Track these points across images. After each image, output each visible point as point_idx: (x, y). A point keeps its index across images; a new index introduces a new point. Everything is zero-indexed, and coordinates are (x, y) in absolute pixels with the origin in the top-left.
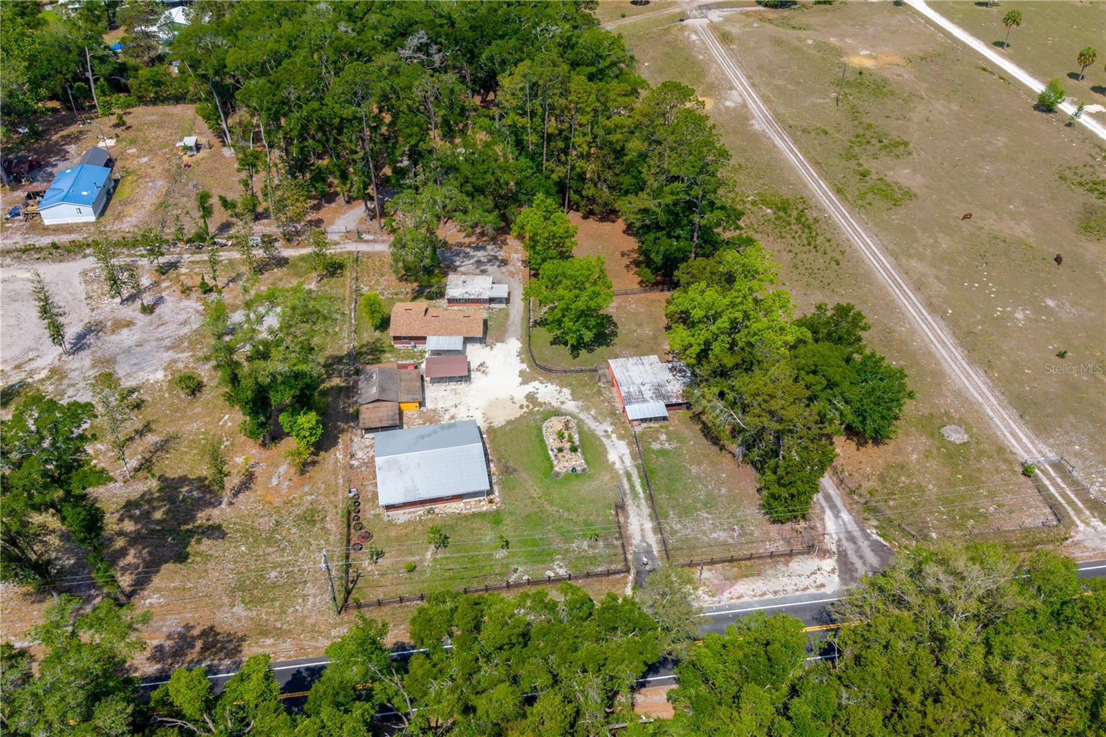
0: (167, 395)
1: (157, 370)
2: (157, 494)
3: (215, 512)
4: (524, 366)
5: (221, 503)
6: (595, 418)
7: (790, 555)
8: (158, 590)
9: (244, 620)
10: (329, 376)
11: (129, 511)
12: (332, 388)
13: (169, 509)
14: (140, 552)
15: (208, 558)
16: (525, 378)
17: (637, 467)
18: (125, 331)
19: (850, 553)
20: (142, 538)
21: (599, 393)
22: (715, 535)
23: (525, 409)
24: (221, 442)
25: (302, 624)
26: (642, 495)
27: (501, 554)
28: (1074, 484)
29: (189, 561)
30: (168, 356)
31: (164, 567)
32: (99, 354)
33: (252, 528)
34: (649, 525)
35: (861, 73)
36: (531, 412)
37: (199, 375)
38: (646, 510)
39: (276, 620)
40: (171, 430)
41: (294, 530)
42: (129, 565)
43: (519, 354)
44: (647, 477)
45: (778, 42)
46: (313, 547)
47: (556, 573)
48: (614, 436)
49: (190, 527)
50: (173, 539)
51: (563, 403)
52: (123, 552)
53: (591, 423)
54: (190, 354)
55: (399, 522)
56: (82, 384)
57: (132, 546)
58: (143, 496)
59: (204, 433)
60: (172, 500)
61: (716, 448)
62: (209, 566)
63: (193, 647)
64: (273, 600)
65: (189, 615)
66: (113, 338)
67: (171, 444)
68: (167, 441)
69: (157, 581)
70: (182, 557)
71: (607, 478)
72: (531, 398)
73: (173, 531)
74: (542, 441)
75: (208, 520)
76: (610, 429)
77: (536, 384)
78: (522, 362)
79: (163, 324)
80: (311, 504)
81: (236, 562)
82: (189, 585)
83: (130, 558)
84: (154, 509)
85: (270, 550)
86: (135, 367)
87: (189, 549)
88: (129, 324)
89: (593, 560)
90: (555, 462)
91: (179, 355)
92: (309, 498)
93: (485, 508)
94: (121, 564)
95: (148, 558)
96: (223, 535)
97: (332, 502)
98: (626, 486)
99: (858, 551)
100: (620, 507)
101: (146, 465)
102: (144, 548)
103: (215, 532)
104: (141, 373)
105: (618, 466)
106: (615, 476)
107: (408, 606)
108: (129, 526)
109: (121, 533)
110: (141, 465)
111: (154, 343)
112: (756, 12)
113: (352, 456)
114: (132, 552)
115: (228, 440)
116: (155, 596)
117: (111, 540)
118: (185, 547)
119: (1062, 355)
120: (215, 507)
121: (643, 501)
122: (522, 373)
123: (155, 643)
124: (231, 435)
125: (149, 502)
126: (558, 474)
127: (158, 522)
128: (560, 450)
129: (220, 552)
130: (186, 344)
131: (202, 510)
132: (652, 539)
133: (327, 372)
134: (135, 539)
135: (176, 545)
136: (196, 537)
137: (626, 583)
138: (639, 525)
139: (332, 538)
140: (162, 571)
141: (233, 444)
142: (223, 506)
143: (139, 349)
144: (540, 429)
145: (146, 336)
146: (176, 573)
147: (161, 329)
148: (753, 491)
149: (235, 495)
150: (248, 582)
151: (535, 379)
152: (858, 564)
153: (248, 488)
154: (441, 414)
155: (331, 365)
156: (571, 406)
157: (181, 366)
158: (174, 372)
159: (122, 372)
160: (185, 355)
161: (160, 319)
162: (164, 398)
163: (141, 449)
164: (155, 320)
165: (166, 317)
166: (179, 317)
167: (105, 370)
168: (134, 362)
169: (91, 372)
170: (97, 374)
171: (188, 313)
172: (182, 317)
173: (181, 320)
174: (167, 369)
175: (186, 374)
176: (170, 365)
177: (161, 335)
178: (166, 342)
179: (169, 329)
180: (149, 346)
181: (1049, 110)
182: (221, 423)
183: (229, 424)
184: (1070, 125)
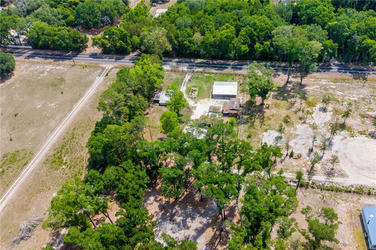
0: (293, 120)
4: (194, 111)
8: (282, 84)
10: (247, 118)
11: (293, 96)
12: (247, 115)
13: (284, 95)
16: (195, 108)
18: (315, 144)
23: (199, 101)
24: (275, 107)
27: (216, 78)
30: (297, 133)
31: (281, 87)
32: (320, 136)
40: (289, 111)
43: (193, 115)
47: (207, 74)
52: (291, 89)
53: (185, 95)
54: (290, 132)
56: (321, 127)
58: (291, 98)
59: (279, 109)
60: (284, 97)
67: (288, 108)
68: (289, 109)
72: (196, 103)
73: (282, 92)
74: (198, 93)
77: (193, 106)
78: (193, 112)
79: (303, 144)
84: (287, 96)
91: (293, 132)
95: (286, 88)
101: (293, 104)
102: (287, 90)
109: (293, 93)
111: (303, 137)
114: (289, 89)
115: (273, 107)
117: (295, 92)
122: (195, 109)
123: (280, 77)
125: (289, 97)
126: (198, 87)
127: (285, 93)
128: (195, 91)
130: (293, 135)
133: (248, 120)
134: (289, 91)
135: (280, 90)
145: (307, 141)
146: (279, 85)
147: (303, 143)
151: (193, 107)
155: (247, 122)
156: (188, 99)
157: (292, 129)
158: (294, 127)
159: (310, 129)
160: (292, 132)
161: (305, 147)
162: (294, 119)
163: (295, 108)
164: (307, 147)
165: (303, 147)
166: (298, 147)
167: (316, 131)
168: (308, 132)
169: (320, 130)
170: (317, 130)
171: (296, 148)
172: (297, 146)
173: (297, 145)
174: (296, 128)
175: (290, 126)
176: (296, 129)
177: (303, 140)
178: (300, 137)
179: (300, 142)
180: (305, 137)
182: (276, 111)
183: (273, 110)
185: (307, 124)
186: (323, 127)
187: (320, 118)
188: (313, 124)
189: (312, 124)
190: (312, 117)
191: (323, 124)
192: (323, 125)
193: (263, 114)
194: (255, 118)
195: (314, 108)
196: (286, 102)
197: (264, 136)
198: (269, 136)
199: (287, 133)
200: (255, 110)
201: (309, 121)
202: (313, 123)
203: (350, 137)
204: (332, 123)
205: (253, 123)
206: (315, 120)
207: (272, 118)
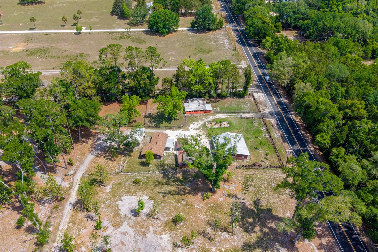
0: (180, 230)
1: (161, 238)
2: (240, 223)
3: (247, 204)
4: (180, 130)
5: (244, 202)
6: (207, 119)
7: (253, 97)
8: (285, 214)
10: (176, 178)
11: (250, 231)
12: (183, 176)
13: (247, 217)
14: (269, 223)
15: (268, 203)
16: (187, 130)
17: (226, 114)
20: (262, 223)
22: (249, 106)
23: (201, 131)
24: (212, 207)
26: (237, 114)
27: (259, 138)
29: (270, 208)
30: (149, 236)
31: (274, 214)
33: (254, 192)
34: (247, 114)
36: (203, 130)
37: (168, 221)
38: (242, 114)
40: (203, 225)
41: (254, 181)
42: (275, 225)
43: (174, 131)
44: (230, 113)
46: (261, 176)
47: (265, 129)
49: (255, 210)
50: (262, 214)
51: (199, 124)
52: (270, 228)
53: (210, 119)
57: (267, 226)
58: (241, 227)
59: (206, 212)
62: (272, 202)
65: (292, 204)
69: (281, 215)
70: (270, 210)
71: (230, 119)
72: (196, 129)
73: (258, 214)
74: (216, 128)
75: (251, 205)
76: (212, 116)
77: (190, 128)
78: (178, 130)
79: (122, 243)
81: (269, 195)
82: (281, 206)
83: (273, 225)
84: (248, 222)
85: (263, 187)
86: (157, 248)
87: (266, 209)
89: (260, 123)
90: (225, 126)
91: (151, 231)
92: (239, 179)
94: (275, 227)
95: (271, 220)
96: (258, 200)
97: (242, 173)
98: (234, 116)
100: (242, 117)
102: (267, 222)
103: (256, 203)
104: (162, 244)
105: (226, 117)
106: (230, 117)
108: (257, 229)
109: (261, 231)
110: (225, 231)
114: (269, 225)
115: (210, 205)
116: (287, 214)
117: (265, 233)
118: (265, 210)
120: (245, 204)
122: (183, 131)
124: (207, 203)
125: (244, 225)
126: (230, 127)
127: (254, 219)
128: (220, 125)
129: (266, 199)
130: (143, 230)
131: (247, 207)
132: (252, 114)
133: (173, 178)
134: (263, 225)
135: (264, 213)
136: (260, 207)
137: (266, 120)
139: (256, 172)
140: (276, 214)
141: (212, 203)
142: (245, 201)
143: (142, 250)
145: (131, 249)
146: (276, 211)
147: (126, 243)
149: (239, 199)
151: (187, 128)
153: (235, 196)
155: (169, 177)
157: (159, 229)
158: (164, 230)
160: (151, 228)
161: (117, 245)
162: (183, 231)
164: (117, 247)
165: (117, 243)
166: (118, 236)
171: (115, 233)
173: (121, 235)
174: (161, 234)
175: (166, 226)
176: (158, 233)
177: (133, 242)
178: (139, 238)
179: (128, 239)
180: (141, 245)
181: (80, 33)
182: (201, 208)
183: (201, 205)
184: (89, 33)
185: (174, 249)
193: (189, 193)
194: (179, 185)
196: (230, 221)
197: (140, 197)
199: (148, 223)
200: (197, 184)
205: (166, 184)
207: (182, 203)
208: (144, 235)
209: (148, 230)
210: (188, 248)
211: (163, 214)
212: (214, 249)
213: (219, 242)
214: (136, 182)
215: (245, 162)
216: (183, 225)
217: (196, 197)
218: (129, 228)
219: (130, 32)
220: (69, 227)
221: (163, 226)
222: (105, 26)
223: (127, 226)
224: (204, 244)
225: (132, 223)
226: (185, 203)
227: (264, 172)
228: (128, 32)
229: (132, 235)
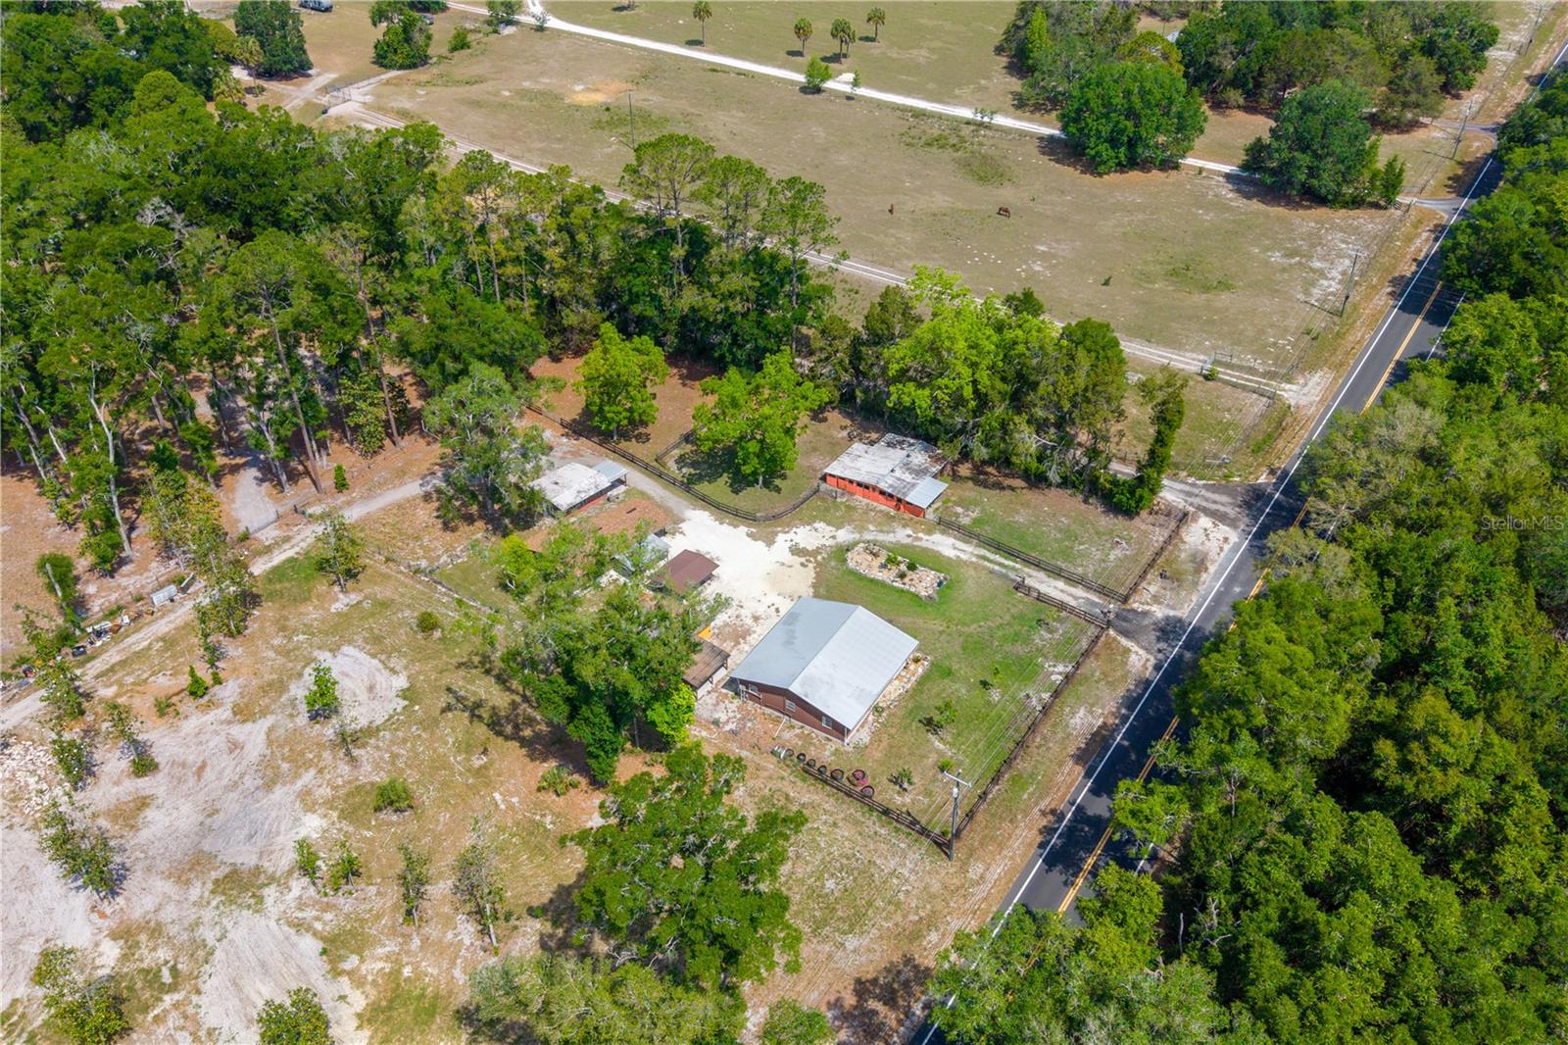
0: (368, 834)
1: (297, 819)
2: (561, 930)
4: (744, 529)
6: (882, 531)
7: (1176, 532)
9: (876, 947)
16: (764, 538)
17: (977, 546)
18: (150, 814)
19: (1204, 504)
21: (849, 507)
22: (1112, 557)
23: (811, 565)
24: (539, 824)
25: (933, 897)
26: (1018, 566)
27: (995, 695)
28: (1240, 368)
30: (279, 793)
32: (163, 866)
34: (1061, 584)
35: (608, 109)
36: (819, 564)
37: (373, 784)
38: (1042, 575)
39: (905, 917)
43: (720, 521)
44: (998, 547)
45: (476, 104)
46: (824, 829)
47: (1060, 674)
48: (921, 535)
51: (834, 537)
53: (889, 538)
55: (867, 740)
56: (208, 914)
58: (543, 945)
59: (501, 830)
61: (1008, 492)
63: (875, 1013)
64: (870, 904)
65: (815, 994)
66: (145, 835)
68: (466, 876)
71: (972, 572)
72: (799, 551)
74: (872, 581)
76: (909, 531)
78: (735, 526)
79: (202, 768)
80: (751, 796)
86: (257, 838)
88: (143, 803)
89: (1069, 641)
90: (913, 590)
91: (299, 784)
93: (920, 670)
97: (771, 778)
98: (997, 568)
99: (1207, 500)
100: (1019, 586)
104: (280, 839)
105: (963, 556)
106: (976, 567)
107: (994, 799)
110: (480, 922)
111: (233, 795)
112: (395, 78)
113: (716, 723)
115: (543, 816)
119: (1106, 283)
121: (1026, 570)
122: (752, 536)
124: (537, 806)
125: (564, 944)
126: (930, 597)
128: (902, 576)
130: (285, 766)
132: (1080, 592)
137: (1115, 639)
138: (1054, 588)
139: (827, 806)
141: (556, 815)
143: (220, 818)
144: (854, 573)
145: (201, 797)
147: (209, 774)
148: (1083, 506)
150: (817, 914)
152: (1222, 509)
154: (739, 623)
156: (844, 535)
157: (325, 792)
158: (330, 804)
159: (246, 858)
160: (308, 777)
161: (184, 765)
162: (373, 839)
163: (447, 909)
164: (178, 771)
165: (191, 758)
166: (211, 744)
167: (214, 875)
168: (242, 835)
169: (195, 892)
170: (210, 886)
171: (216, 733)
172: (217, 742)
173: (224, 746)
174: (310, 808)
175: (350, 794)
176: (307, 801)
177: (225, 782)
178: (249, 782)
179: (225, 767)
180: (231, 803)
181: (818, 90)
182: (503, 807)
183: (515, 800)
184: (849, 98)
185: (290, 872)
186: (197, 923)
187: (263, 964)
188: (260, 900)
189: (270, 893)
190: (299, 926)
191: (210, 942)
192: (209, 935)
193: (524, 742)
194: (525, 699)
195: (359, 1001)
196: (535, 903)
197: (386, 673)
198: (371, 688)
199: (319, 756)
201: (296, 891)
202: (269, 902)
203: (15, 1002)
204: (173, 988)
205: (498, 677)
206: (272, 924)
207: (469, 760)
208: (269, 786)
209: (297, 776)
210: (326, 895)
211: (382, 758)
212: (388, 949)
213: (425, 940)
214: (427, 624)
215: (826, 751)
216: (392, 824)
217: (531, 765)
218: (263, 736)
219: (988, 127)
220: (149, 648)
221: (342, 792)
222: (931, 86)
223: (265, 729)
224: (378, 917)
225: (282, 731)
226: (478, 761)
227: (857, 823)
228: (981, 125)
229: (245, 763)
